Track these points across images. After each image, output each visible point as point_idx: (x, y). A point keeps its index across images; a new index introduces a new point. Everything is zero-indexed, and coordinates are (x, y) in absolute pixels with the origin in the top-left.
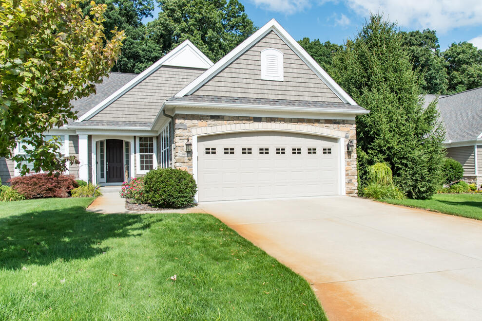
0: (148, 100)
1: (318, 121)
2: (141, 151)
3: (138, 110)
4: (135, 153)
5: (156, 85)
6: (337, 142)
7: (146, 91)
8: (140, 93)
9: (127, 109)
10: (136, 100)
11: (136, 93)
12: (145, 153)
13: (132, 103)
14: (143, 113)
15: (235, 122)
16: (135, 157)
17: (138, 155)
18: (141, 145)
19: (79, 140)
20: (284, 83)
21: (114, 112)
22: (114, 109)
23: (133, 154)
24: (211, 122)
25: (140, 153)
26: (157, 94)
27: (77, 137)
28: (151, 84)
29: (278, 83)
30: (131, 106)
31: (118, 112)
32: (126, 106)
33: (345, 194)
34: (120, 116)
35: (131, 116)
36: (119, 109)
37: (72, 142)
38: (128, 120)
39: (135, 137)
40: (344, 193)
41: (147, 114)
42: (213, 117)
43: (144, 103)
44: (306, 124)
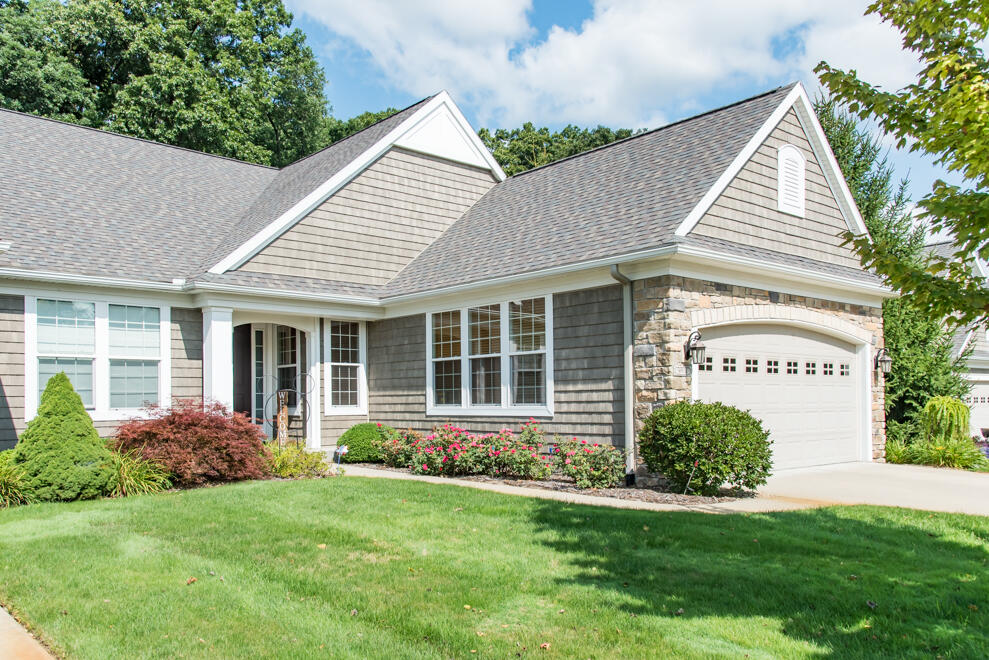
0: (365, 230)
1: (842, 307)
2: (335, 358)
3: (343, 252)
4: (322, 362)
5: (380, 192)
6: (855, 352)
7: (360, 205)
8: (349, 211)
9: (320, 249)
10: (340, 226)
11: (340, 209)
12: (343, 362)
13: (333, 233)
14: (354, 262)
15: (747, 300)
16: (322, 371)
17: (328, 365)
18: (335, 342)
19: (213, 322)
20: (804, 223)
21: (294, 254)
22: (294, 245)
23: (318, 364)
24: (717, 298)
25: (333, 361)
26: (381, 217)
27: (198, 312)
28: (371, 190)
29: (796, 221)
30: (330, 242)
31: (303, 255)
32: (318, 240)
33: (872, 460)
34: (307, 264)
35: (331, 267)
36: (305, 246)
37: (177, 326)
38: (323, 275)
39: (322, 320)
40: (870, 456)
41: (363, 263)
42: (722, 288)
43: (354, 237)
44: (829, 312)
